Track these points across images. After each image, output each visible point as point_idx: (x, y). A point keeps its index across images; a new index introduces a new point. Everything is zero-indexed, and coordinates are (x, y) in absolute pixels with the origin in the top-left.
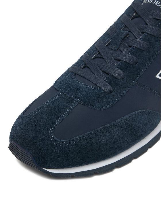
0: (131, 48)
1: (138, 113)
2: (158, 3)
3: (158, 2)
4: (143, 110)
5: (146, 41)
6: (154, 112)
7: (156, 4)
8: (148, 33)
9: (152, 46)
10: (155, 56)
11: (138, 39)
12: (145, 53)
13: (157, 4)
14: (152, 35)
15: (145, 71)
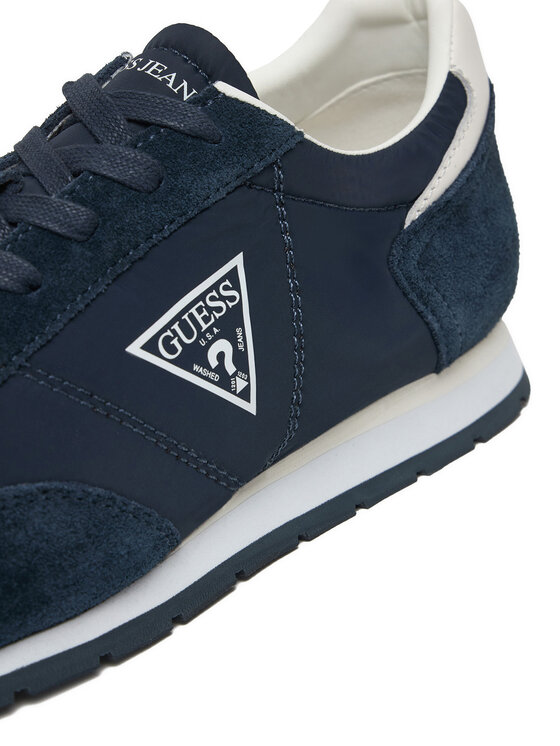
0: (15, 230)
1: (31, 494)
2: (159, 67)
3: (158, 64)
4: (56, 484)
5: (83, 202)
6: (119, 498)
7: (149, 72)
8: (95, 174)
9: (109, 223)
10: (122, 263)
11: (53, 197)
12: (77, 249)
13: (154, 72)
14: (114, 181)
15: (72, 319)
